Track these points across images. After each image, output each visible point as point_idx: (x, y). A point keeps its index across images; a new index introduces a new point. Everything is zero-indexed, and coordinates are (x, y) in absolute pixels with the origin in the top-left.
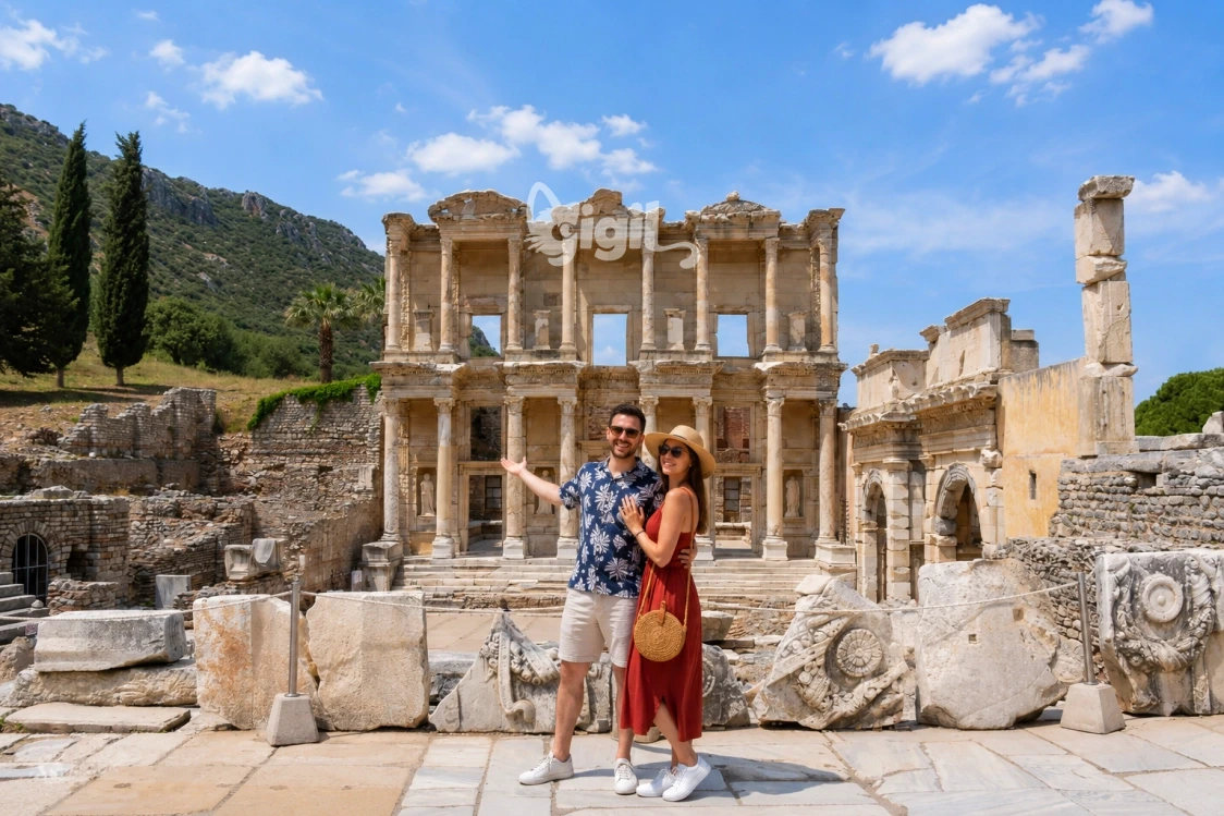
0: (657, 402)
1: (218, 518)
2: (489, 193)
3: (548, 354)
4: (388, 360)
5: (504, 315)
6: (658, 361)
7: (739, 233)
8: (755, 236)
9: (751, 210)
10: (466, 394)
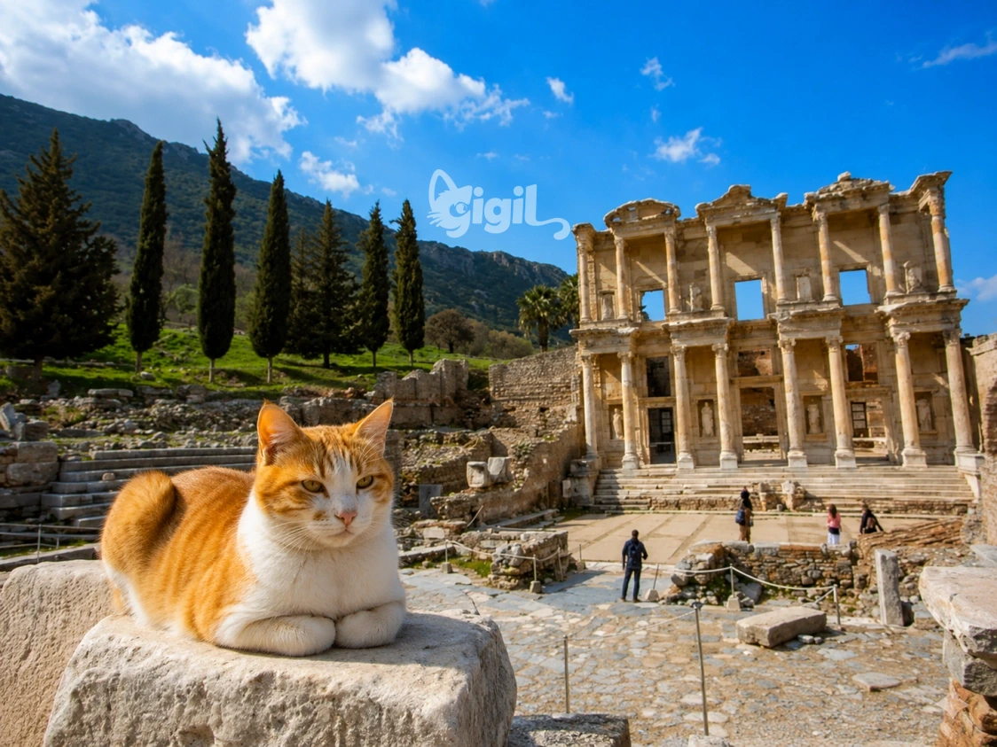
0: (794, 344)
1: (467, 445)
2: (648, 202)
3: (701, 314)
4: (583, 328)
5: (665, 290)
6: (792, 312)
7: (855, 205)
8: (867, 206)
9: (862, 184)
10: (642, 349)
